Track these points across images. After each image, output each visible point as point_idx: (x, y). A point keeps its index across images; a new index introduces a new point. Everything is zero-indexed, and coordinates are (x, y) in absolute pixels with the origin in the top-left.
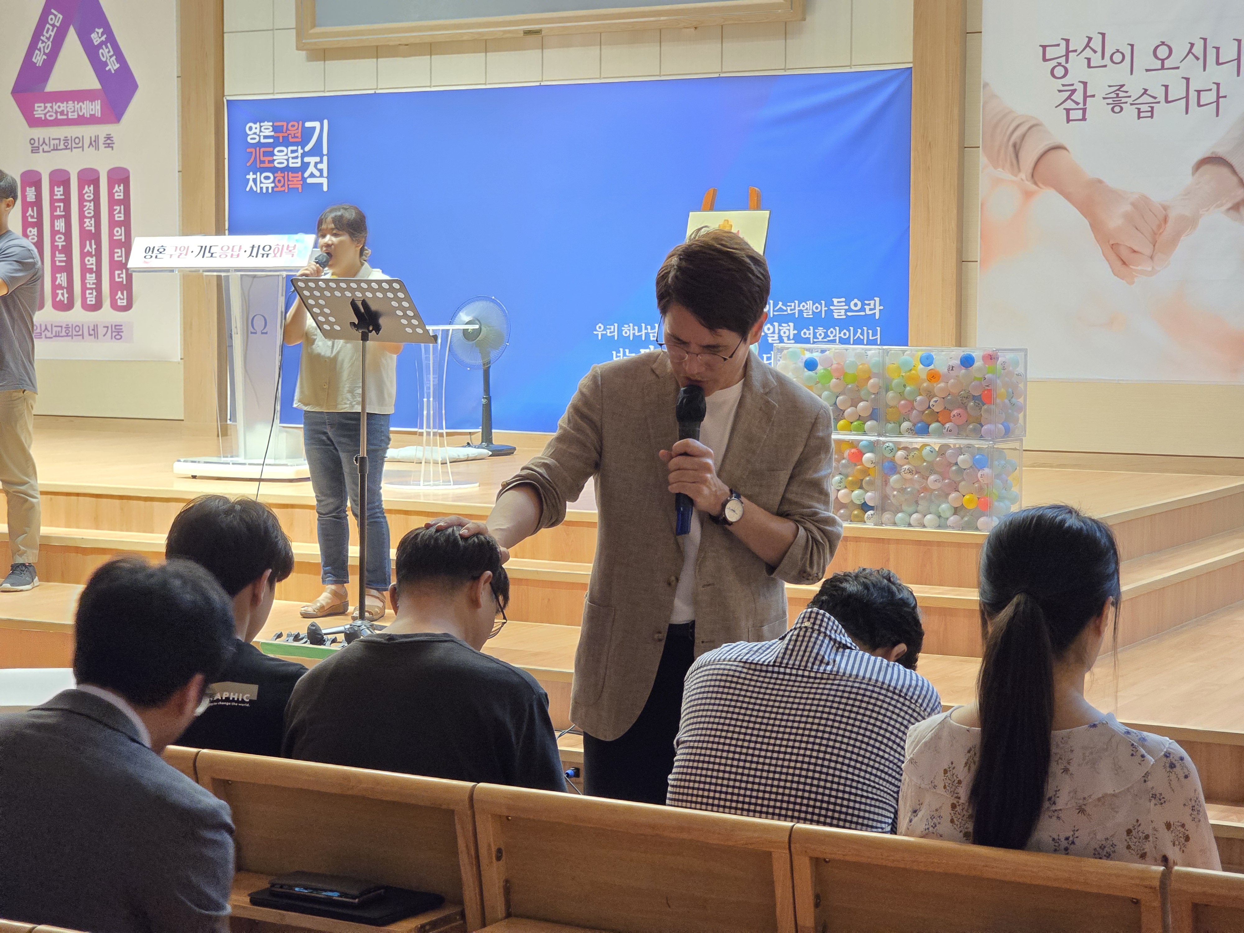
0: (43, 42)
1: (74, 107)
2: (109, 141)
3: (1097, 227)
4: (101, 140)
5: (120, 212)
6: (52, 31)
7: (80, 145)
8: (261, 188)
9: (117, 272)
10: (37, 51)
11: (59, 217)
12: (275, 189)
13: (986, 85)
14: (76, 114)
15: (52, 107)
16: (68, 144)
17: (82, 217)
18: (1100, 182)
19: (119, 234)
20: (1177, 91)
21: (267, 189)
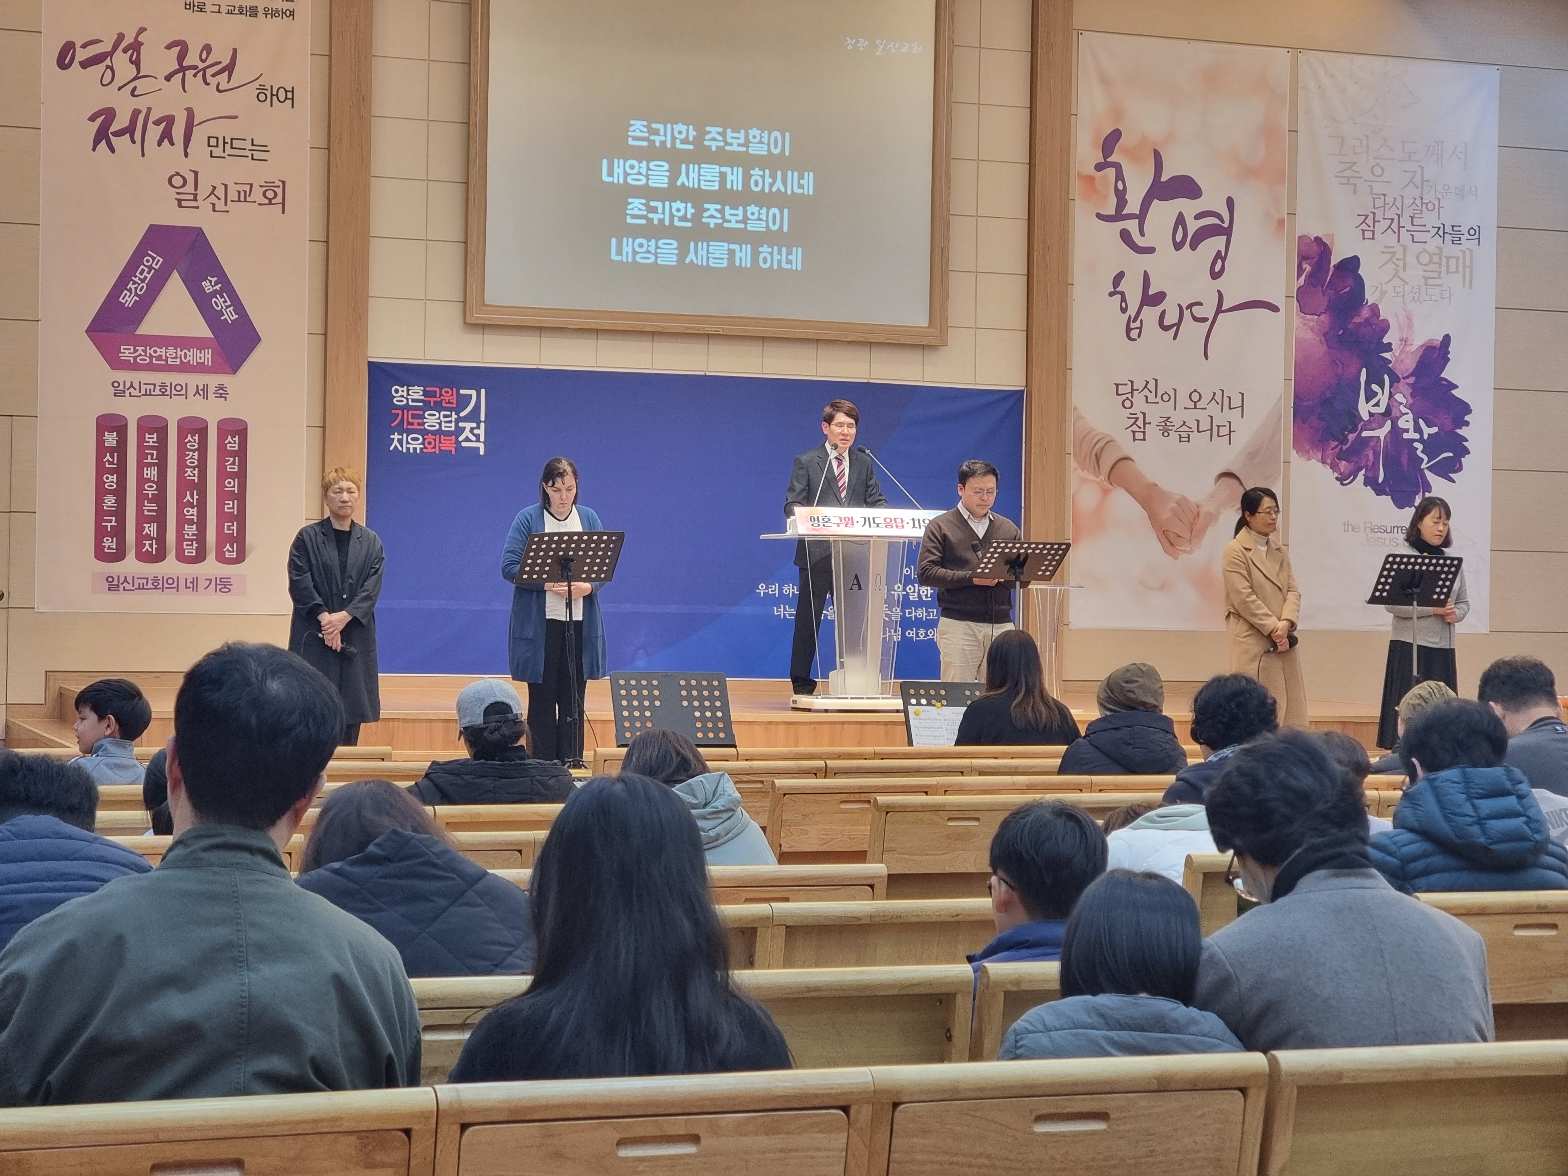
0: (135, 283)
1: (176, 353)
2: (221, 391)
3: (1153, 517)
4: (211, 390)
5: (233, 463)
6: (149, 273)
7: (183, 392)
8: (408, 449)
9: (226, 524)
10: (125, 292)
11: (150, 465)
12: (424, 450)
13: (1075, 409)
14: (178, 360)
15: (145, 351)
16: (164, 391)
17: (182, 466)
18: (1156, 485)
19: (232, 485)
20: (1205, 425)
21: (415, 449)
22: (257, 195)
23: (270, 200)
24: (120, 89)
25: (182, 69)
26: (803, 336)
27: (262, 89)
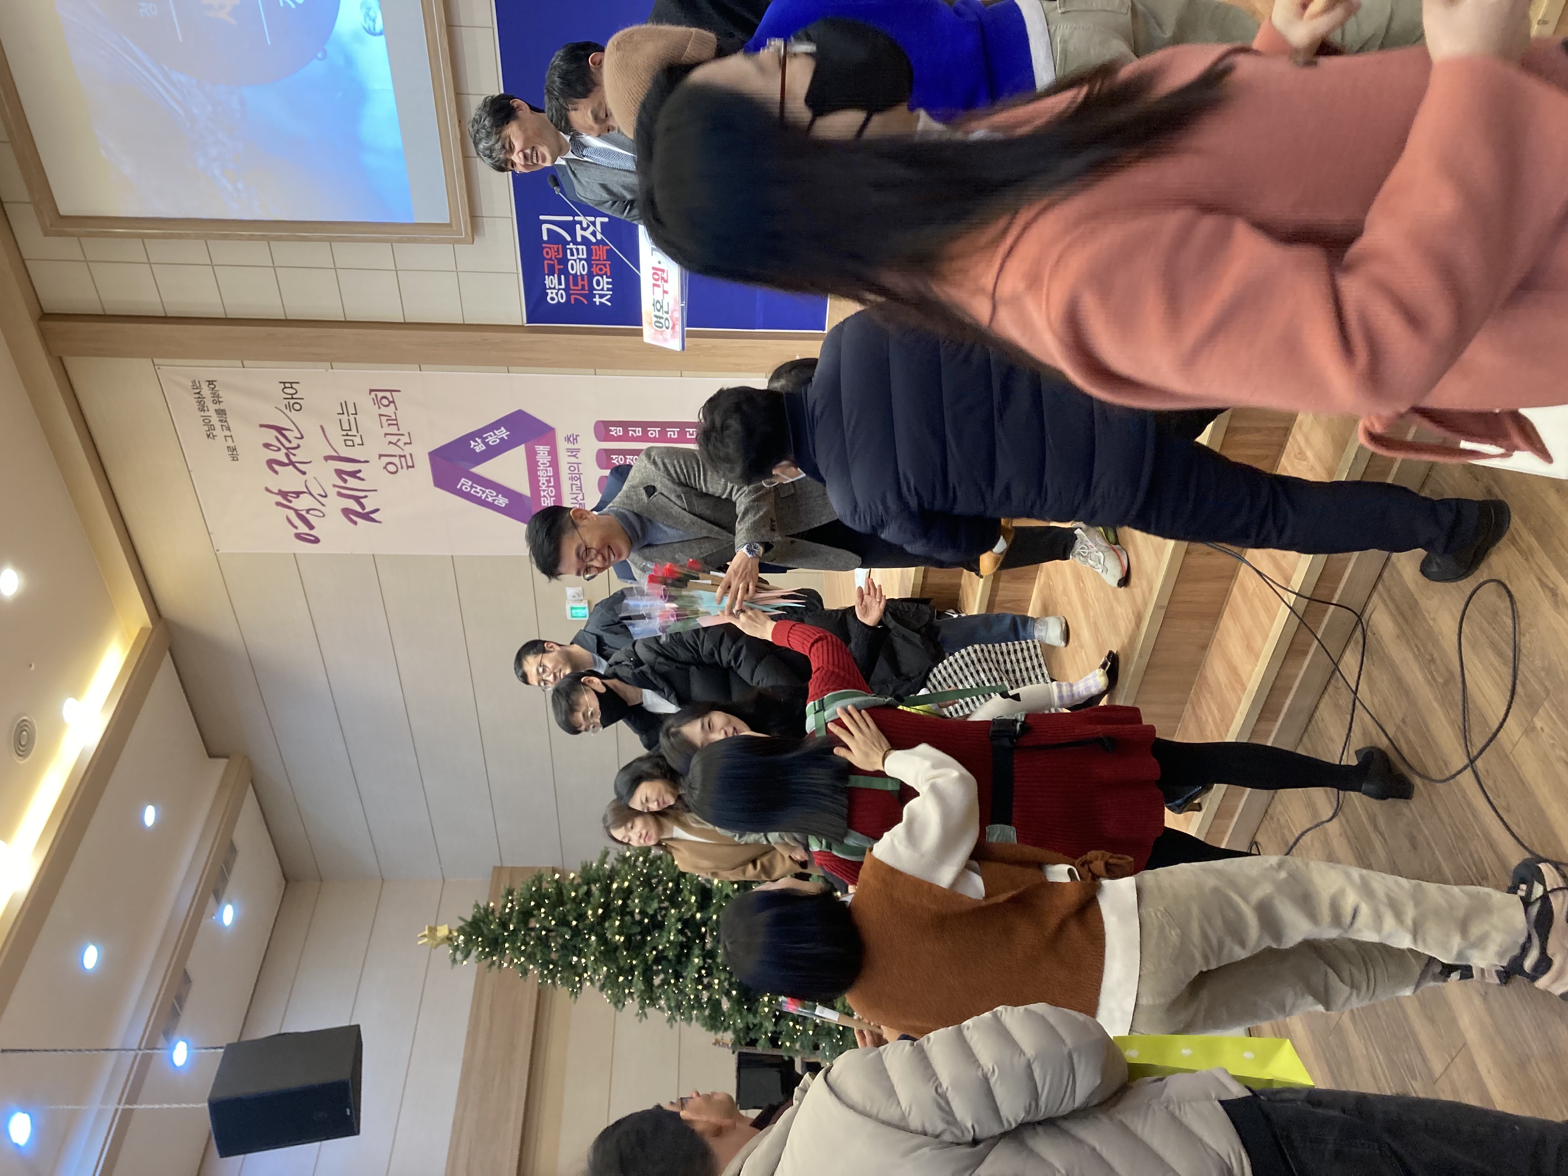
0: (486, 497)
1: (542, 469)
4: (570, 446)
5: (635, 431)
6: (476, 488)
8: (608, 289)
9: (688, 436)
10: (496, 503)
12: (609, 274)
14: (548, 469)
15: (544, 491)
16: (576, 477)
19: (653, 432)
21: (608, 283)
22: (389, 412)
23: (390, 402)
24: (323, 505)
25: (292, 463)
27: (290, 407)
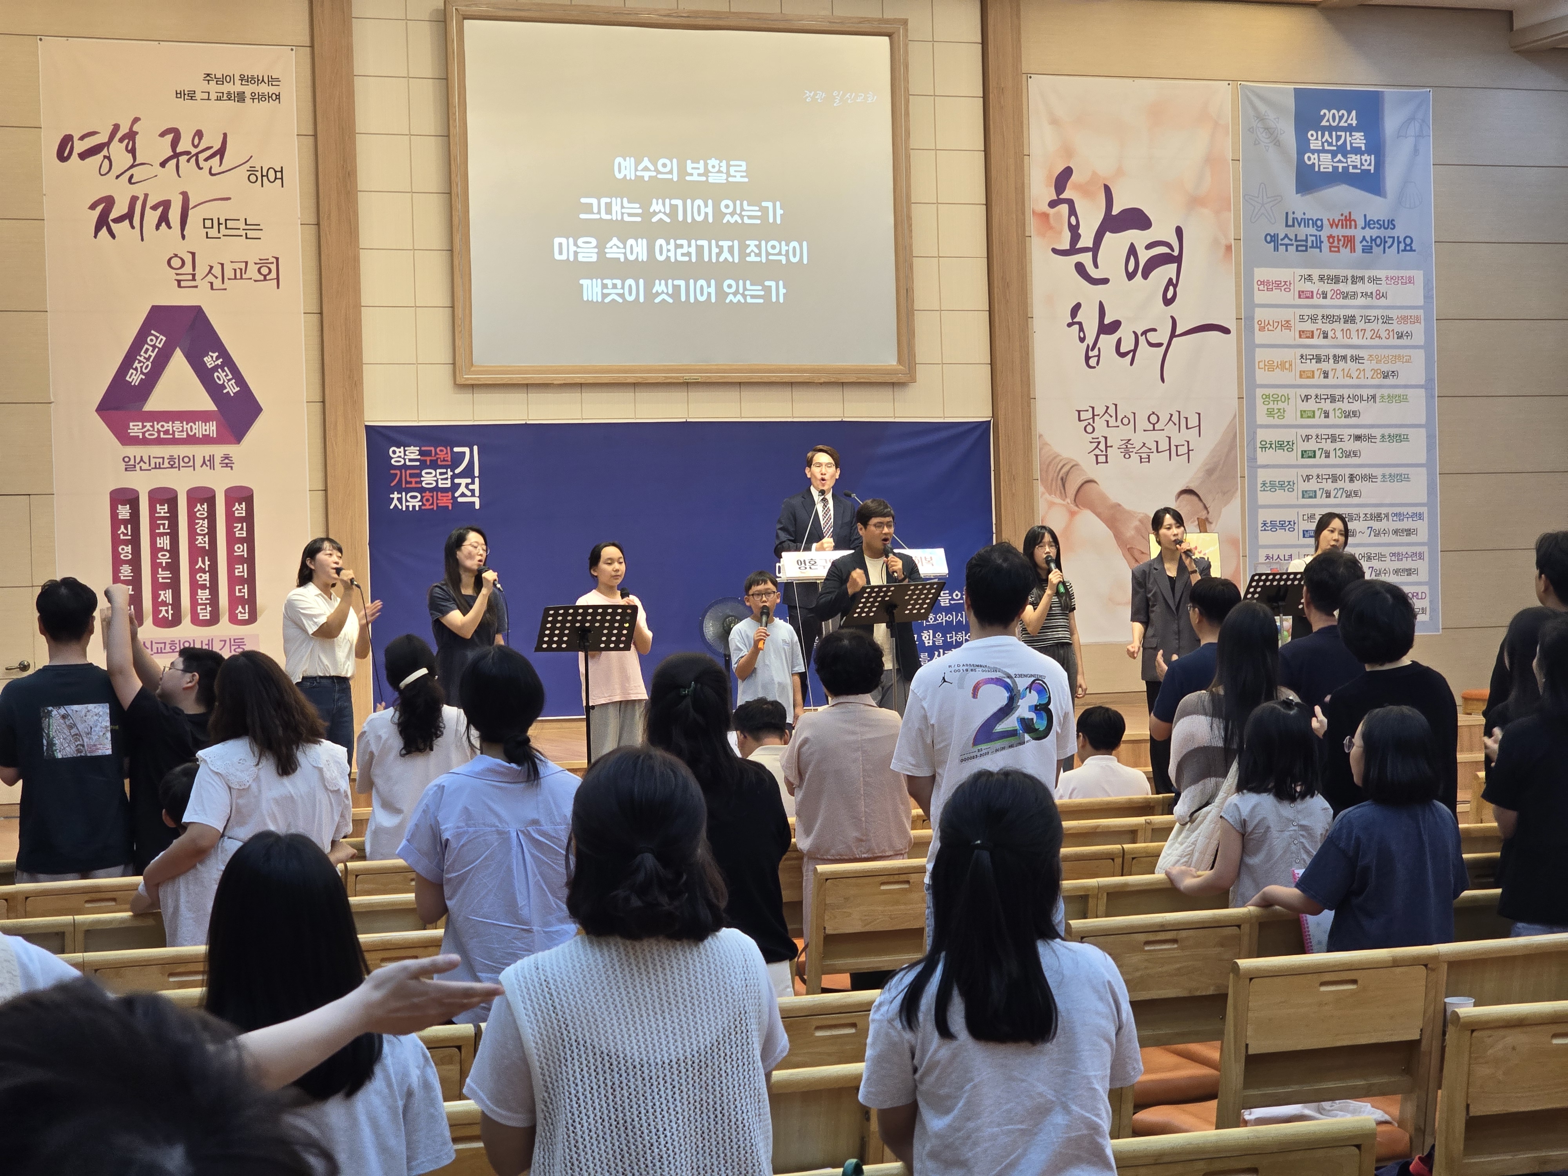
0: (140, 362)
1: (182, 427)
2: (227, 461)
3: (1118, 536)
4: (217, 460)
5: (242, 529)
6: (153, 351)
7: (191, 463)
8: (407, 507)
9: (237, 588)
10: (131, 371)
11: (163, 535)
12: (423, 507)
13: (1040, 436)
14: (185, 433)
15: (153, 426)
16: (173, 463)
17: (192, 535)
18: (1119, 505)
19: (241, 550)
20: (1164, 446)
21: (414, 507)
22: (252, 272)
23: (265, 276)
24: (117, 177)
25: (176, 155)
26: (778, 380)
27: (252, 170)
